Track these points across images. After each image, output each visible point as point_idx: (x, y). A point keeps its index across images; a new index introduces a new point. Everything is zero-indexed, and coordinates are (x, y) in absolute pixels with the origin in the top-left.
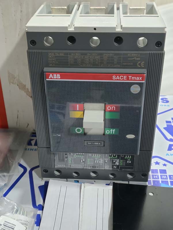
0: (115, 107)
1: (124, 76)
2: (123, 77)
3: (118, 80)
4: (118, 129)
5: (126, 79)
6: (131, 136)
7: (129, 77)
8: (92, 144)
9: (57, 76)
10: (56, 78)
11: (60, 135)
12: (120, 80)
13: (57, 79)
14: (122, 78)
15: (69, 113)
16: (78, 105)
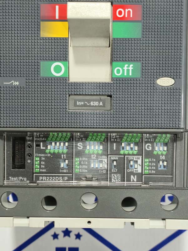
0: (131, 10)
4: (139, 64)
6: (165, 82)
8: (85, 105)
11: (17, 83)
15: (40, 25)
16: (57, 7)
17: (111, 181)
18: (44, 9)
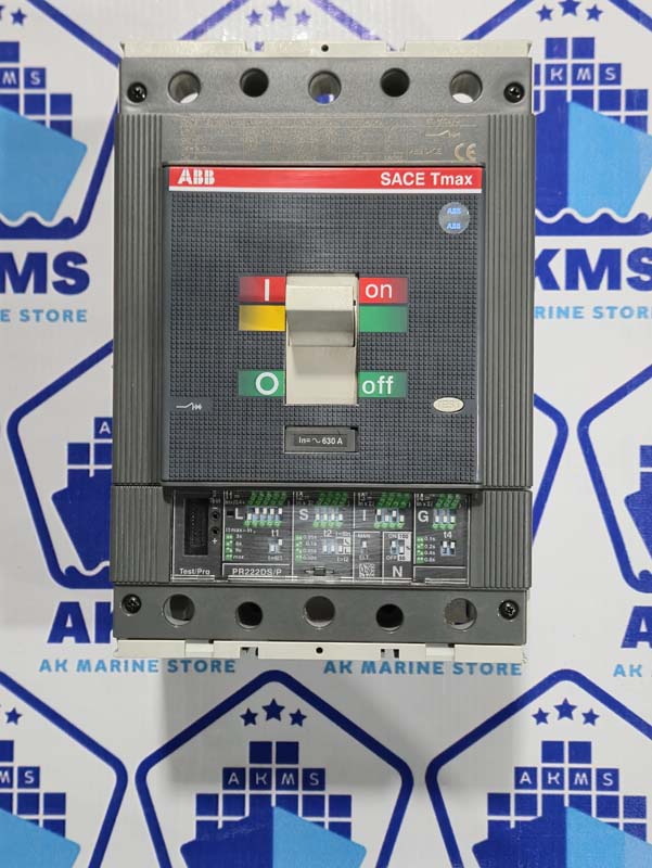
0: (390, 287)
1: (418, 174)
2: (412, 175)
3: (397, 186)
4: (403, 376)
5: (423, 184)
6: (448, 405)
7: (432, 177)
8: (312, 444)
9: (203, 176)
10: (201, 182)
11: (200, 407)
12: (404, 187)
13: (203, 185)
14: (409, 179)
15: (238, 312)
16: (267, 282)
17: (357, 575)
18: (246, 284)
